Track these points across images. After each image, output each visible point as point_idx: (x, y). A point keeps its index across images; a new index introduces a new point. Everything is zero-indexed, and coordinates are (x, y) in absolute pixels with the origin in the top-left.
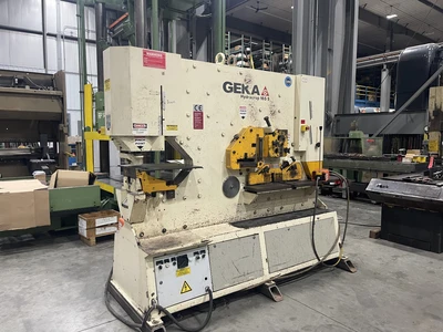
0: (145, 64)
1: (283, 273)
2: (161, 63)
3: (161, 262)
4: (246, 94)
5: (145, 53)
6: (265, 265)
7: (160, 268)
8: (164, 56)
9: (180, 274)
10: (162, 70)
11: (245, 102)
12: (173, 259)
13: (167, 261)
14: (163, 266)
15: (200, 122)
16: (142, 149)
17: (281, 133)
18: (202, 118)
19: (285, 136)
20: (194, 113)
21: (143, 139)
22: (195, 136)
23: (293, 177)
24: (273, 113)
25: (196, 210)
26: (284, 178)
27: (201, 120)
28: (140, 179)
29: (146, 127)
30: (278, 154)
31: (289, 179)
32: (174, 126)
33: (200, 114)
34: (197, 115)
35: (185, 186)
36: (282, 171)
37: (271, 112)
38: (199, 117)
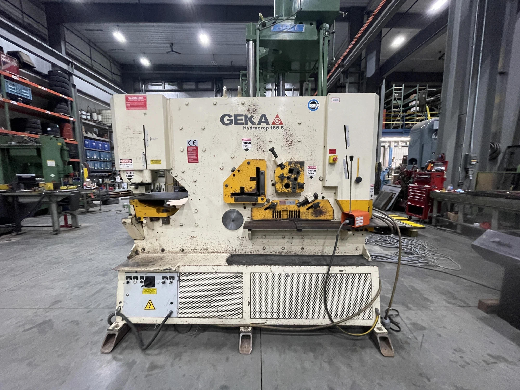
0: (128, 108)
1: (270, 322)
2: (143, 105)
3: (130, 278)
4: (250, 125)
5: (127, 98)
6: (246, 308)
7: (128, 282)
8: (145, 98)
9: (146, 292)
10: (144, 111)
11: (249, 134)
12: (142, 278)
13: (136, 278)
14: (131, 281)
15: (195, 156)
16: (131, 180)
17: (294, 166)
18: (197, 152)
19: (300, 169)
20: (188, 147)
21: (132, 172)
22: (189, 169)
23: (317, 217)
24: (289, 144)
25: (193, 237)
26: (303, 217)
27: (196, 154)
28: (133, 206)
29: (131, 163)
30: (290, 189)
31: (310, 218)
32: (157, 160)
33: (195, 148)
34: (191, 149)
35: (181, 215)
36: (299, 208)
37: (287, 142)
38: (193, 151)
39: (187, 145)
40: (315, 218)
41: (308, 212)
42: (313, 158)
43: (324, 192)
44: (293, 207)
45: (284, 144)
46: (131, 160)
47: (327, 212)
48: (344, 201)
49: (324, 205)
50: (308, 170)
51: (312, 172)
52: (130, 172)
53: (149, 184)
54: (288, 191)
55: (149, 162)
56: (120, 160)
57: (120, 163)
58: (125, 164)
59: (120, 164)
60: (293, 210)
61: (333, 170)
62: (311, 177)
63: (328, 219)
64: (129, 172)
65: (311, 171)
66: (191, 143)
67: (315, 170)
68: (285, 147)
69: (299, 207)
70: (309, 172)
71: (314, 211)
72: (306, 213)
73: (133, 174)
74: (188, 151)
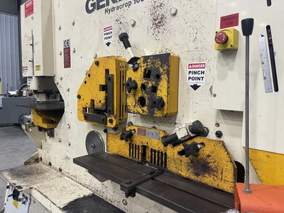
2: (32, 9)
5: (25, 6)
8: (33, 2)
9: (14, 204)
10: (32, 15)
11: (111, 19)
15: (68, 60)
16: (29, 88)
17: (152, 63)
18: (70, 54)
19: (161, 70)
20: (64, 49)
23: (198, 175)
24: (158, 22)
26: (172, 167)
27: (69, 57)
30: (145, 108)
31: (184, 173)
32: (38, 66)
33: (68, 50)
36: (165, 148)
37: (155, 20)
38: (67, 53)
39: (63, 46)
40: (193, 177)
41: (181, 161)
42: (199, 45)
43: (221, 121)
44: (156, 144)
45: (152, 26)
46: (27, 67)
47: (220, 172)
48: (260, 155)
49: (212, 152)
50: (190, 72)
51: (197, 76)
54: (143, 111)
55: (35, 68)
56: (23, 67)
60: (157, 149)
61: (231, 69)
62: (195, 87)
63: (220, 187)
65: (195, 73)
66: (66, 44)
67: (203, 70)
68: (152, 31)
69: (165, 145)
70: (191, 75)
71: (192, 162)
72: (178, 162)
73: (30, 82)
74: (64, 54)
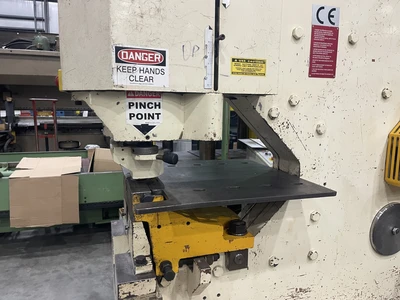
15: (328, 57)
16: (149, 134)
18: (335, 47)
20: (314, 28)
21: (157, 101)
22: (310, 96)
25: (301, 289)
27: (331, 51)
28: (146, 226)
29: (164, 64)
32: (254, 61)
33: (330, 33)
34: (321, 35)
35: (277, 232)
38: (326, 41)
39: (311, 21)
46: (163, 53)
52: (147, 101)
53: (216, 145)
55: (225, 66)
56: (118, 49)
57: (118, 61)
58: (138, 66)
59: (115, 65)
64: (142, 101)
66: (324, 15)
73: (157, 110)
74: (313, 41)
